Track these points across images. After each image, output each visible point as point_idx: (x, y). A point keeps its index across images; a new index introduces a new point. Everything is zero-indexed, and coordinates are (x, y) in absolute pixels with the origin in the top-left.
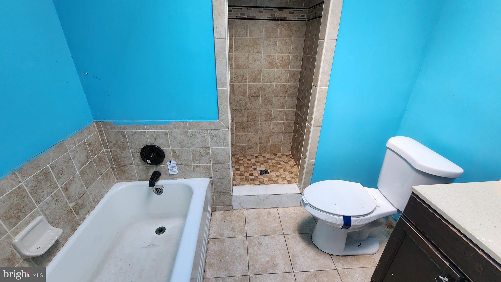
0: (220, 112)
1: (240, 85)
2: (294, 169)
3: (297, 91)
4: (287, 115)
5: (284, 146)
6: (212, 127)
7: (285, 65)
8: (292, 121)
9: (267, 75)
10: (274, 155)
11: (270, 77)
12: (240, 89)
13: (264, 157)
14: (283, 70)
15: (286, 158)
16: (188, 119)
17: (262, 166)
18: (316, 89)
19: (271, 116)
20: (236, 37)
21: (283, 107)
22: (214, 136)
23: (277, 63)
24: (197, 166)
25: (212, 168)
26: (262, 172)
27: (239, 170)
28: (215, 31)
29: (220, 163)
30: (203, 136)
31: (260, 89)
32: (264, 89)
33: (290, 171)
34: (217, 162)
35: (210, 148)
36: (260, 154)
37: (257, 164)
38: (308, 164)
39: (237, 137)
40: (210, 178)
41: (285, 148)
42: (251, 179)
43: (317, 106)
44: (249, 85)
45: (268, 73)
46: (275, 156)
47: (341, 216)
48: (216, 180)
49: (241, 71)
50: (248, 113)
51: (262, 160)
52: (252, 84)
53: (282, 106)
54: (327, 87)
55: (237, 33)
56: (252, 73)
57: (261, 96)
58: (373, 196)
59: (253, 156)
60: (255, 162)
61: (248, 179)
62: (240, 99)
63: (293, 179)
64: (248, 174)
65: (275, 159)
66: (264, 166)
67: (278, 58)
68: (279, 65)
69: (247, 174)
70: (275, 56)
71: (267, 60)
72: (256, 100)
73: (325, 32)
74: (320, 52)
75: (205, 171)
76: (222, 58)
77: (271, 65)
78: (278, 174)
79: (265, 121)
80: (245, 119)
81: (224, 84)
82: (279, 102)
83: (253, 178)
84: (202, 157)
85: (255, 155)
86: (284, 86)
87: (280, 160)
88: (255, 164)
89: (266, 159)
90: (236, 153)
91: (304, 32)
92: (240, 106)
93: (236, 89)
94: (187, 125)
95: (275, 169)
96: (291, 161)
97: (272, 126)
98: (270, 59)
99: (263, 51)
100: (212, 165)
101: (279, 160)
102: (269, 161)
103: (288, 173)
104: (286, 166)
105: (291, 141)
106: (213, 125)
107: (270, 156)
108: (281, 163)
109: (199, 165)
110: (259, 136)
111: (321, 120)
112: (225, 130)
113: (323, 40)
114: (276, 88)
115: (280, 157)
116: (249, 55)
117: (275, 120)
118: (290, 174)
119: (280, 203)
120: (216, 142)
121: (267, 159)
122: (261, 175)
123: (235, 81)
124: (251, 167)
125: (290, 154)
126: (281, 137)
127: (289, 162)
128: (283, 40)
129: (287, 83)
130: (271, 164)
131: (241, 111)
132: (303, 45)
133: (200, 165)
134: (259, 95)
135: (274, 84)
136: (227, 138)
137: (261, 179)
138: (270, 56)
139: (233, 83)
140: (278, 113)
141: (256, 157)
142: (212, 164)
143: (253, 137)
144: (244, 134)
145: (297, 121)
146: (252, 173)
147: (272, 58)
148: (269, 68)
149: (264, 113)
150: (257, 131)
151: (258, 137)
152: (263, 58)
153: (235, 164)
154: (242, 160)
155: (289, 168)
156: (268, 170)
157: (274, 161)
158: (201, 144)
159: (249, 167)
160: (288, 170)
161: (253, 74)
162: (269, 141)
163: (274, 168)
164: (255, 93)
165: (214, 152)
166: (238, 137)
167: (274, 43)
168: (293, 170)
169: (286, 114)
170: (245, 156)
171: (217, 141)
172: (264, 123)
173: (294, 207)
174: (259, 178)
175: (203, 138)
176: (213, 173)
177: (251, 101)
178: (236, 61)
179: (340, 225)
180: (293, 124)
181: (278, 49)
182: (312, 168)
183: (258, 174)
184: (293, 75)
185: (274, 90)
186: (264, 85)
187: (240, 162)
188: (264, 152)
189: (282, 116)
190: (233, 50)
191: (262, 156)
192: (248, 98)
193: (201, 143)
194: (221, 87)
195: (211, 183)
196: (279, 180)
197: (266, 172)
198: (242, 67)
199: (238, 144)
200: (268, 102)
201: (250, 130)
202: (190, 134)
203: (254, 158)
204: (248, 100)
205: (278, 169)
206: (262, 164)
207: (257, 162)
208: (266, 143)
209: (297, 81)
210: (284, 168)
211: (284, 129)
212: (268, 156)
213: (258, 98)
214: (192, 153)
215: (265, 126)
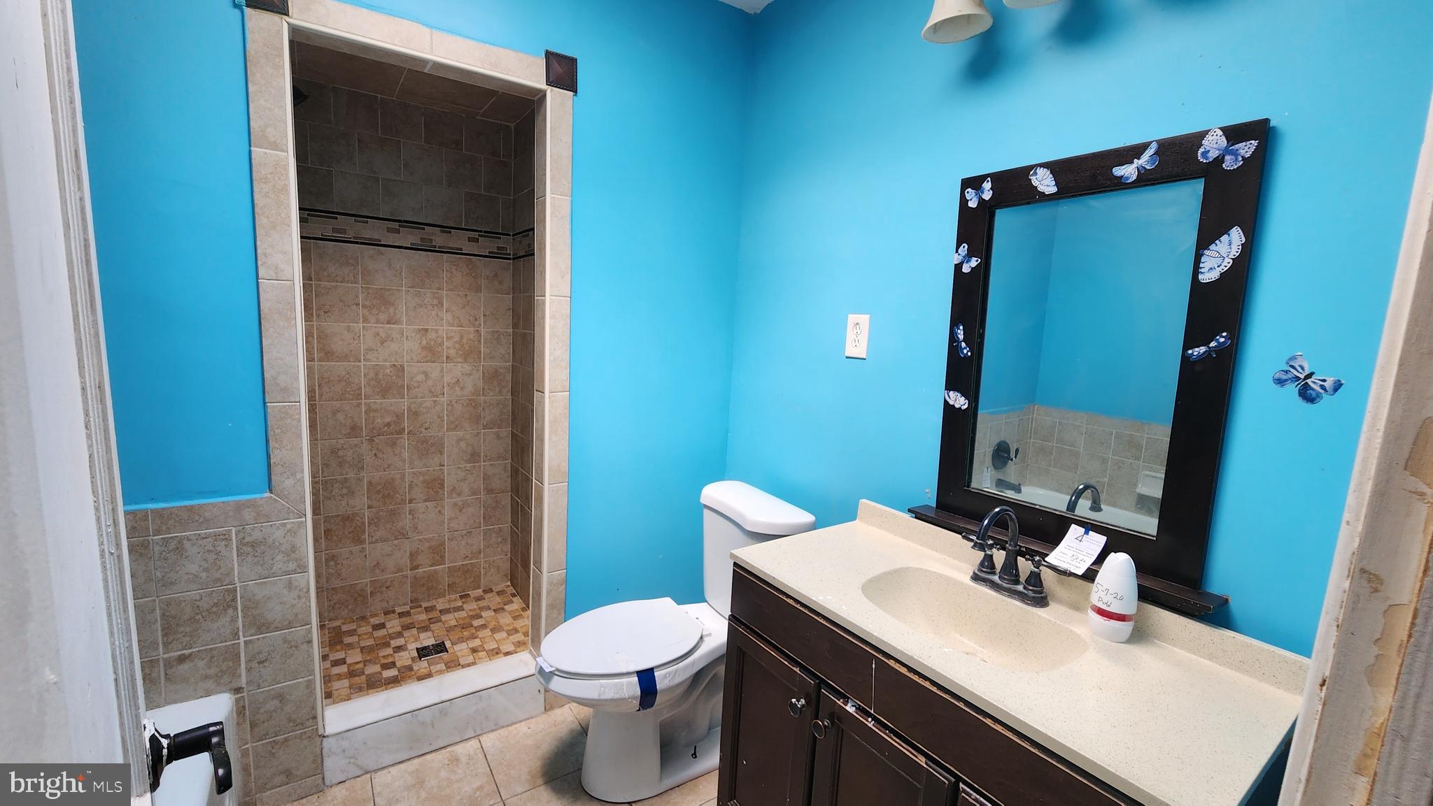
0: (275, 470)
1: (339, 405)
2: (521, 621)
3: (509, 416)
4: (486, 478)
5: (487, 566)
6: (248, 517)
7: (469, 353)
8: (503, 492)
9: (420, 378)
10: (461, 597)
11: (430, 383)
12: (340, 417)
13: (427, 610)
14: (465, 365)
15: (498, 599)
16: (152, 500)
17: (423, 635)
18: (544, 397)
19: (442, 486)
20: (321, 281)
21: (474, 457)
22: (253, 545)
23: (448, 348)
24: (182, 659)
25: (242, 655)
26: (423, 652)
27: (345, 663)
28: (259, 263)
29: (277, 629)
30: (212, 548)
31: (403, 414)
32: (415, 414)
33: (511, 628)
34: (262, 626)
35: (238, 585)
36: (415, 602)
37: (406, 634)
38: (551, 584)
39: (332, 563)
40: (235, 690)
41: (492, 570)
42: (386, 679)
43: (550, 435)
44: (367, 404)
45: (426, 374)
46: (463, 600)
47: (632, 673)
48: (261, 692)
49: (339, 368)
50: (370, 483)
51: (423, 617)
52: (377, 401)
53: (472, 455)
54: (566, 393)
55: (325, 273)
56: (377, 374)
57: (408, 434)
58: (697, 618)
59: (394, 612)
60: (399, 629)
61: (379, 681)
62: (339, 447)
63: (519, 647)
64: (379, 665)
65: (465, 606)
66: (429, 634)
67: (449, 335)
68: (452, 352)
69: (373, 669)
70: (440, 332)
71: (419, 342)
72: (394, 444)
73: (545, 282)
74: (542, 321)
75: (212, 671)
76: (284, 325)
77: (432, 352)
78: (476, 643)
79: (425, 501)
80: (361, 502)
81: (288, 392)
82: (463, 445)
83: (397, 673)
84: (201, 620)
85: (398, 610)
86: (473, 404)
87: (479, 608)
88: (400, 635)
89: (435, 614)
90: (332, 615)
91: (508, 283)
92: (341, 465)
93: (325, 419)
94: (147, 519)
95: (465, 633)
96: (513, 602)
97: (448, 512)
98: (428, 339)
99: (404, 319)
100: (242, 645)
101: (476, 607)
102: (444, 618)
103: (506, 634)
104: (497, 618)
105: (508, 547)
106: (250, 510)
107: (450, 601)
108: (483, 614)
109: (191, 651)
110: (407, 546)
111: (564, 466)
112: (292, 523)
113: (544, 298)
114: (449, 410)
115: (478, 599)
116: (363, 327)
117: (454, 495)
118: (511, 637)
119: (487, 718)
120: (262, 562)
121: (440, 611)
122: (420, 659)
123: (321, 396)
124: (387, 645)
125: (508, 586)
126: (478, 541)
127: (506, 607)
128: (458, 295)
129: (479, 395)
130: (453, 623)
131: (345, 478)
132: (510, 309)
133: (194, 650)
134: (401, 431)
135: (444, 400)
136: (299, 545)
137: (423, 670)
138: (426, 330)
139: (315, 400)
140: (463, 474)
141: (401, 615)
142: (242, 640)
143: (391, 553)
144: (357, 548)
145: (517, 490)
146: (390, 660)
147: (432, 335)
148: (425, 360)
149: (421, 478)
150: (403, 535)
151: (405, 551)
152: (407, 337)
153: (327, 649)
154: (352, 633)
155: (508, 622)
156: (443, 642)
157: (463, 614)
158: (201, 578)
159: (379, 647)
160: (505, 628)
161: (381, 376)
162: (443, 557)
163: (463, 630)
164: (388, 425)
165: (254, 596)
166: (338, 562)
167: (435, 302)
168: (519, 624)
169: (485, 474)
170: (363, 618)
171: (263, 560)
172: (421, 506)
173: (529, 719)
174: (415, 668)
175: (211, 557)
176: (249, 670)
177: (378, 449)
178: (323, 343)
179: (634, 698)
180: (506, 500)
181: (447, 317)
182: (562, 591)
183: (410, 660)
184: (492, 377)
185: (444, 414)
186: (415, 403)
187: (348, 640)
188: (429, 596)
189: (474, 482)
190: (313, 313)
191: (421, 607)
192: (366, 439)
193: (204, 575)
194: (279, 399)
195: (237, 709)
196: (480, 658)
197: (440, 648)
198: (345, 358)
199: (337, 583)
200: (429, 447)
201: (378, 535)
202: (157, 549)
203: (397, 616)
204: (365, 446)
205: (474, 631)
206: (425, 629)
207: (407, 627)
208: (431, 566)
209: (505, 391)
210: (492, 624)
211: (484, 517)
212: (441, 604)
213: (398, 439)
214: (163, 615)
215: (427, 515)
